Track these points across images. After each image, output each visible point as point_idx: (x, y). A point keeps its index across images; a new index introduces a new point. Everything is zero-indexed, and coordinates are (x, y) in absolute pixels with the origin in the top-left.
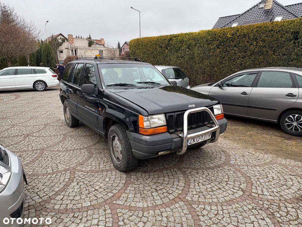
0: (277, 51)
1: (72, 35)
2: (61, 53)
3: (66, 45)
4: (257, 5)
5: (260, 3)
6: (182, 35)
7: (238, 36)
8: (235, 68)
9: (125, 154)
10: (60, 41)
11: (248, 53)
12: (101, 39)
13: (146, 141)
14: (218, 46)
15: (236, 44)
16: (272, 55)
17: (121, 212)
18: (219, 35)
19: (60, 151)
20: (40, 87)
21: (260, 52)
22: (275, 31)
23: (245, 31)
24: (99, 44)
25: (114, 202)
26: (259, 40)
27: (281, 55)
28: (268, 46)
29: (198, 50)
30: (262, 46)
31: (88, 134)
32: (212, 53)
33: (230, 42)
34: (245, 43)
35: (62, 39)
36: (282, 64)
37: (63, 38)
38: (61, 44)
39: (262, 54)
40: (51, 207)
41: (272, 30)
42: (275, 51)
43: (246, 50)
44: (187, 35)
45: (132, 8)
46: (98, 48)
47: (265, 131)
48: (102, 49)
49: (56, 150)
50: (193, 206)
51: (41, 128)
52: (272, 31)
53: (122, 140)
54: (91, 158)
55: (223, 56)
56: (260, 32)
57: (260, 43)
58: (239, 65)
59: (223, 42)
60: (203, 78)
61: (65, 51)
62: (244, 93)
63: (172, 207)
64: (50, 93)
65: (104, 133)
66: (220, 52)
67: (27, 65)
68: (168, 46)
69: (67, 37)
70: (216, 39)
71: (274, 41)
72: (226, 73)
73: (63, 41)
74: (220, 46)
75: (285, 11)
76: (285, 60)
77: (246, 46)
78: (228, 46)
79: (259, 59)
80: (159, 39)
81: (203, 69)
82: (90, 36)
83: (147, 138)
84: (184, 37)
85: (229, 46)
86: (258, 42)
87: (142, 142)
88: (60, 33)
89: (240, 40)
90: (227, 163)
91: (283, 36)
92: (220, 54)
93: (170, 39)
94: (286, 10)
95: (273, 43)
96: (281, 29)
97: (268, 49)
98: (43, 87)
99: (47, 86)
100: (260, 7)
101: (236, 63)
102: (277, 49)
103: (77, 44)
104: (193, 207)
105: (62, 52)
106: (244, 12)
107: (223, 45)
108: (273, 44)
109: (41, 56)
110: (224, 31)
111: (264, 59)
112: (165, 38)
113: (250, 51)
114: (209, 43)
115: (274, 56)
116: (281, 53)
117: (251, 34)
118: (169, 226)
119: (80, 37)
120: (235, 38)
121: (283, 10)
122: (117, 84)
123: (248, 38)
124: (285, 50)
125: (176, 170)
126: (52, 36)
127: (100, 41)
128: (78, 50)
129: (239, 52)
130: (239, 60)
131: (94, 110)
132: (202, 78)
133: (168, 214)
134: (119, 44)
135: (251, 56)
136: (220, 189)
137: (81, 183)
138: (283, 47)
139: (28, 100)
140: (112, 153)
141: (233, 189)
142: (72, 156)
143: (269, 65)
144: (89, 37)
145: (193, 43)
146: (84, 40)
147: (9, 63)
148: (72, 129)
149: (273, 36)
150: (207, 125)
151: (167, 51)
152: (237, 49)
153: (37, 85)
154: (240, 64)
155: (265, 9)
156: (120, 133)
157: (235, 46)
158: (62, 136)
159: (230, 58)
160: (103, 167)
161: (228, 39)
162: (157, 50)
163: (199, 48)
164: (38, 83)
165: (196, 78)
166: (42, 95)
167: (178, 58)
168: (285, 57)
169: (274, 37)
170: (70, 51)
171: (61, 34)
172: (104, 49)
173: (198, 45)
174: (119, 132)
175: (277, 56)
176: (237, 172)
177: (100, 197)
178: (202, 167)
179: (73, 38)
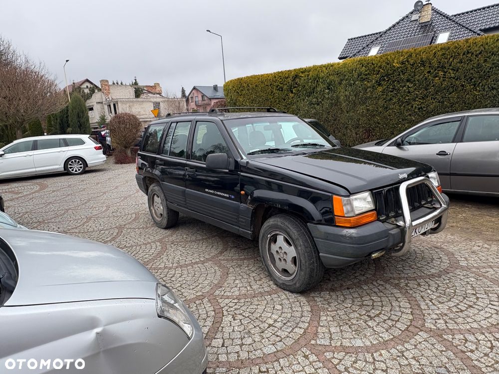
0: (480, 83)
1: (107, 81)
2: (90, 112)
3: (97, 97)
4: (407, 17)
5: (412, 13)
6: (315, 68)
7: (412, 65)
8: (410, 115)
9: (306, 262)
10: (87, 91)
11: (432, 90)
12: (155, 84)
13: (351, 237)
14: (379, 82)
15: (410, 77)
16: (471, 91)
17: (334, 357)
18: (379, 64)
19: (170, 268)
20: (76, 167)
21: (452, 87)
22: (473, 54)
23: (424, 56)
24: (152, 93)
25: (313, 342)
26: (449, 69)
27: (487, 89)
28: (464, 78)
29: (346, 90)
30: (454, 78)
31: (199, 237)
32: (369, 93)
33: (399, 75)
34: (425, 74)
35: (90, 88)
36: (489, 103)
37: (92, 86)
38: (89, 96)
39: (456, 90)
40: (214, 359)
41: (468, 51)
42: (476, 84)
43: (428, 86)
44: (324, 69)
45: (209, 31)
46: (152, 100)
47: (484, 212)
48: (158, 100)
49: (162, 266)
50: (445, 337)
51: (115, 234)
52: (468, 53)
53: (297, 239)
54: (229, 275)
55: (388, 98)
56: (449, 57)
57: (450, 73)
58: (416, 110)
59: (387, 75)
60: (357, 134)
61: (97, 108)
62: (442, 153)
63: (413, 341)
64: (94, 177)
65: (250, 232)
66: (383, 92)
67: (44, 133)
68: (292, 88)
69: (99, 85)
70: (374, 71)
71: (473, 69)
72: (396, 124)
73: (92, 91)
74: (382, 83)
75: (453, 23)
76: (494, 98)
77: (426, 79)
78: (396, 81)
79: (451, 99)
80: (276, 77)
81: (355, 120)
82: (136, 80)
83: (352, 231)
84: (320, 71)
85: (398, 81)
86: (446, 73)
87: (342, 239)
88: (85, 79)
89: (415, 70)
90: (455, 265)
91: (488, 60)
92: (383, 95)
93: (296, 76)
94: (454, 21)
95: (471, 71)
96: (483, 49)
97: (464, 82)
98: (81, 167)
99: (87, 166)
100: (412, 19)
101: (412, 107)
102: (480, 81)
103: (116, 94)
104: (445, 339)
105: (91, 109)
106: (387, 28)
107: (388, 81)
108: (472, 74)
109: (67, 117)
110: (387, 58)
111: (458, 98)
112: (287, 76)
113: (433, 86)
114: (362, 78)
115: (475, 92)
116: (486, 86)
117: (433, 59)
118: (428, 373)
119: (120, 84)
120: (407, 69)
121: (450, 21)
122: (264, 150)
123: (430, 67)
124: (493, 81)
125: (382, 283)
126: (73, 83)
127: (154, 87)
128: (119, 104)
129: (415, 89)
130: (416, 102)
131: (228, 196)
132: (354, 135)
133: (413, 353)
134: (183, 91)
135: (436, 94)
136: (471, 306)
137: (240, 317)
138: (489, 77)
139: (64, 189)
140: (270, 263)
141: (492, 305)
142: (195, 274)
143: (467, 107)
144: (134, 81)
145: (337, 79)
146: (127, 87)
147: (19, 131)
148: (168, 232)
149: (471, 61)
150: (425, 206)
151: (291, 95)
152: (412, 85)
153: (70, 165)
154: (419, 109)
155: (420, 22)
156: (291, 228)
157: (408, 81)
158: (158, 244)
159: (401, 100)
160: (259, 288)
161: (395, 70)
162: (274, 94)
163: (347, 87)
164: (72, 162)
165: (344, 135)
166: (82, 181)
167: (311, 105)
168: (495, 92)
169: (472, 63)
170: (106, 107)
171: (87, 81)
172: (162, 100)
173: (344, 82)
174: (289, 226)
175: (480, 91)
176: (481, 278)
177: (285, 336)
178: (420, 275)
179: (109, 86)
